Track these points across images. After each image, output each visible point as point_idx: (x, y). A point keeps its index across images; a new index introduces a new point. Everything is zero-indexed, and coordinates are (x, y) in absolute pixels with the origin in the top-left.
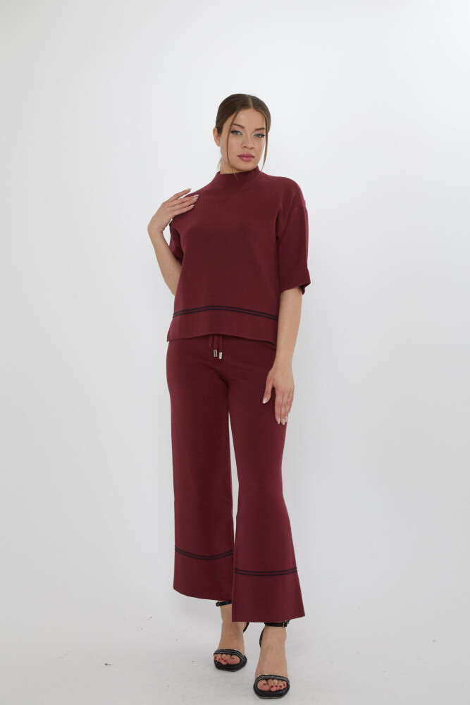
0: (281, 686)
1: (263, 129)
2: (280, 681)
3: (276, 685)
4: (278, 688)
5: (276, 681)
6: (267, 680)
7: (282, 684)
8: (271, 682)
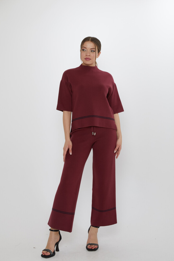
0: (96, 247)
1: (94, 48)
2: (95, 246)
3: (94, 247)
4: (95, 248)
5: (94, 246)
6: (91, 245)
7: (96, 246)
8: (92, 246)
